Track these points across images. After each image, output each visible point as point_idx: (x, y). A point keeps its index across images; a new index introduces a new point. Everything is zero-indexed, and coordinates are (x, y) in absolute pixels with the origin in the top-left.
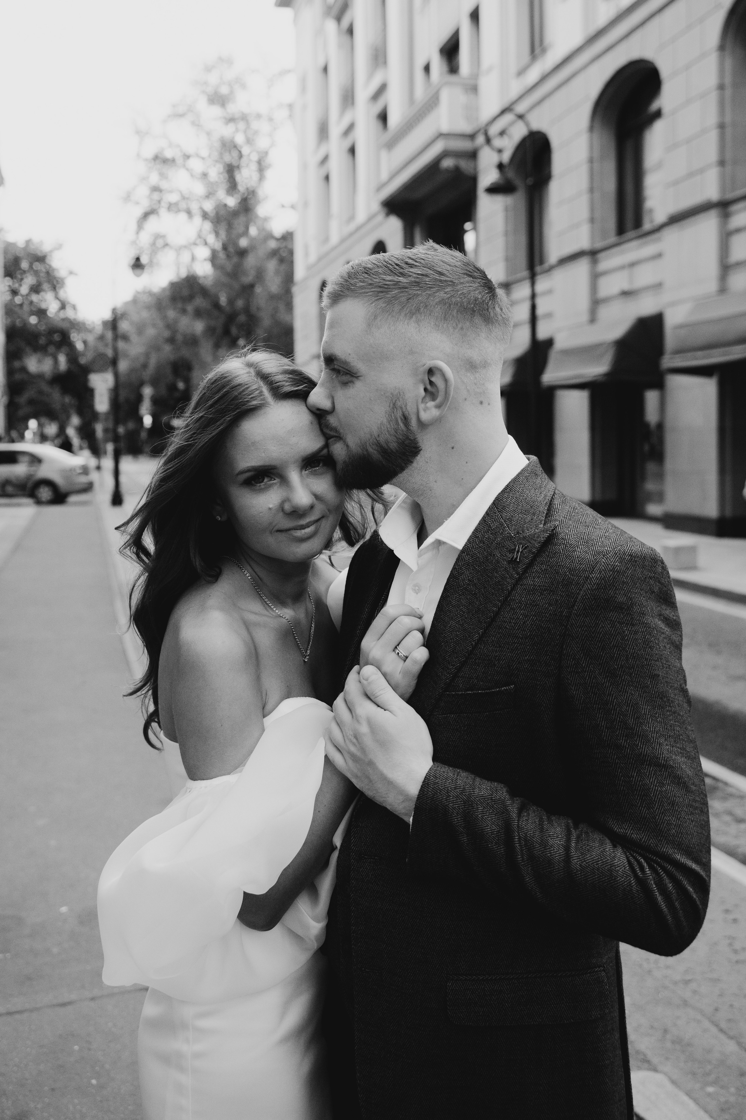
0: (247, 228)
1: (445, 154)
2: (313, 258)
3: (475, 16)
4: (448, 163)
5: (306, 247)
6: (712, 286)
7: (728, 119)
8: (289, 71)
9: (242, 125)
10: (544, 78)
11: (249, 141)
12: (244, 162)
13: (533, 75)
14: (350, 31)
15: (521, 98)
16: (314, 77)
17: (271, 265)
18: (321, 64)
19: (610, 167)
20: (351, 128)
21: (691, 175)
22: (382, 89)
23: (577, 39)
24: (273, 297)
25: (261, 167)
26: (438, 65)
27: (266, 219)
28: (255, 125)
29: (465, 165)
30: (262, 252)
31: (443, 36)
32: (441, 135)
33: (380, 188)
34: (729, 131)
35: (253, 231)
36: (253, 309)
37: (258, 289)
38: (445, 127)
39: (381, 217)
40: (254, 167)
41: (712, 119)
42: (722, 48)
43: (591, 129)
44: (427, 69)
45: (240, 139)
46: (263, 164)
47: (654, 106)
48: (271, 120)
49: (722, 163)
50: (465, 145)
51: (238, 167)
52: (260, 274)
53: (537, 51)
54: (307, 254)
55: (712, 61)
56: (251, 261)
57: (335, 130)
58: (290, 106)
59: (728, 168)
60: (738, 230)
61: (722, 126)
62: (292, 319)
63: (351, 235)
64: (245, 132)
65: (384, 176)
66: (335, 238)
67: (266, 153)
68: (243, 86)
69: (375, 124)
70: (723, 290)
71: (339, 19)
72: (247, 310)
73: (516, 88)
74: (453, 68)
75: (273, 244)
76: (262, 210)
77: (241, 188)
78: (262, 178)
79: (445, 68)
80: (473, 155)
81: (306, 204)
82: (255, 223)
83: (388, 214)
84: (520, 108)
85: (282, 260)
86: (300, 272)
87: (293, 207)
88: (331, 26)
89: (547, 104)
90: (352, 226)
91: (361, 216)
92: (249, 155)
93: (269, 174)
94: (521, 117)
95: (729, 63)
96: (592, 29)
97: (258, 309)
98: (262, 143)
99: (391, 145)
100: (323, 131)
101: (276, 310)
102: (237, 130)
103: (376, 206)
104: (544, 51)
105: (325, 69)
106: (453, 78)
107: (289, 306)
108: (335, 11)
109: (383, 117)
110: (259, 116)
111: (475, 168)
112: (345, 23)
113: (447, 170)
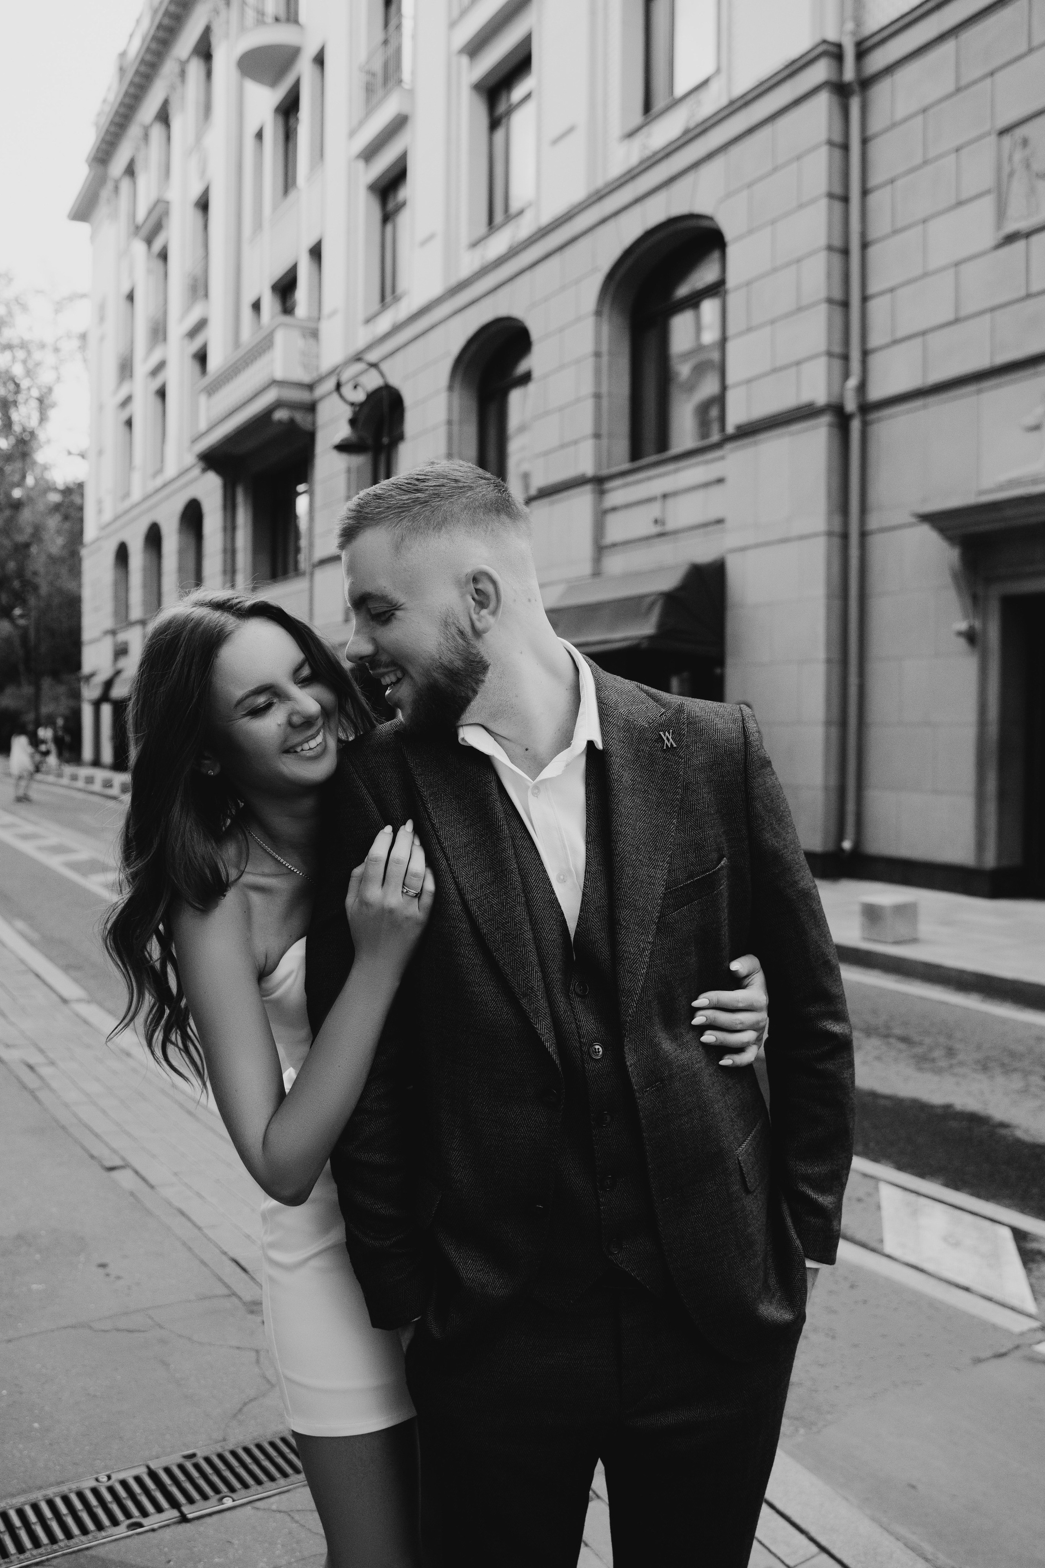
0: (24, 477)
1: (278, 404)
2: (108, 516)
3: (316, 252)
4: (281, 415)
5: (99, 502)
6: (586, 568)
7: (604, 389)
8: (83, 296)
9: (21, 354)
10: (396, 329)
11: (29, 373)
12: (21, 398)
13: (384, 323)
14: (163, 256)
15: (370, 347)
16: (115, 305)
17: (53, 522)
18: (125, 290)
19: (471, 431)
20: (161, 366)
21: (563, 446)
22: (201, 325)
23: (436, 289)
24: (53, 560)
25: (43, 403)
26: (269, 303)
27: (45, 468)
28: (37, 355)
29: (300, 417)
30: (41, 506)
31: (278, 271)
32: (274, 383)
33: (195, 440)
34: (605, 402)
35: (30, 481)
36: (28, 574)
37: (34, 550)
38: (279, 375)
39: (197, 471)
40: (34, 404)
41: (587, 388)
42: (598, 313)
43: (450, 388)
44: (256, 306)
45: (18, 370)
46: (46, 402)
47: (522, 368)
48: (57, 350)
49: (597, 436)
50: (303, 396)
51: (15, 403)
52: (37, 532)
53: (389, 298)
54: (100, 511)
55: (588, 325)
56: (26, 516)
57: (141, 368)
58: (83, 337)
59: (605, 441)
60: (614, 509)
61: (597, 396)
62: (80, 586)
63: (158, 491)
64: (24, 362)
65: (203, 426)
66: (137, 494)
67: (50, 390)
68: (24, 308)
69: (191, 366)
70: (597, 573)
71: (149, 241)
72: (20, 573)
73: (363, 337)
74: (288, 309)
75: (54, 498)
76: (41, 456)
77: (17, 428)
78: (43, 418)
79: (278, 307)
80: (311, 408)
81: (100, 453)
82: (33, 471)
83: (204, 470)
84: (372, 357)
85: (66, 518)
86: (90, 532)
87: (83, 456)
88: (139, 247)
89: (399, 356)
90: (159, 481)
91: (171, 470)
92: (29, 389)
93: (52, 413)
94: (374, 365)
95: (605, 329)
96: (453, 281)
97: (35, 573)
98: (46, 377)
99: (211, 390)
100: (126, 369)
101: (57, 576)
102: (14, 359)
103: (190, 459)
104: (396, 299)
105: (131, 297)
106: (287, 319)
107: (76, 571)
108: (145, 231)
109: (202, 358)
110: (42, 346)
111: (314, 423)
112: (157, 246)
113: (280, 422)
